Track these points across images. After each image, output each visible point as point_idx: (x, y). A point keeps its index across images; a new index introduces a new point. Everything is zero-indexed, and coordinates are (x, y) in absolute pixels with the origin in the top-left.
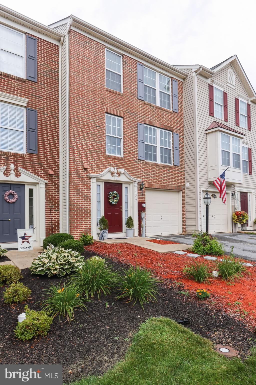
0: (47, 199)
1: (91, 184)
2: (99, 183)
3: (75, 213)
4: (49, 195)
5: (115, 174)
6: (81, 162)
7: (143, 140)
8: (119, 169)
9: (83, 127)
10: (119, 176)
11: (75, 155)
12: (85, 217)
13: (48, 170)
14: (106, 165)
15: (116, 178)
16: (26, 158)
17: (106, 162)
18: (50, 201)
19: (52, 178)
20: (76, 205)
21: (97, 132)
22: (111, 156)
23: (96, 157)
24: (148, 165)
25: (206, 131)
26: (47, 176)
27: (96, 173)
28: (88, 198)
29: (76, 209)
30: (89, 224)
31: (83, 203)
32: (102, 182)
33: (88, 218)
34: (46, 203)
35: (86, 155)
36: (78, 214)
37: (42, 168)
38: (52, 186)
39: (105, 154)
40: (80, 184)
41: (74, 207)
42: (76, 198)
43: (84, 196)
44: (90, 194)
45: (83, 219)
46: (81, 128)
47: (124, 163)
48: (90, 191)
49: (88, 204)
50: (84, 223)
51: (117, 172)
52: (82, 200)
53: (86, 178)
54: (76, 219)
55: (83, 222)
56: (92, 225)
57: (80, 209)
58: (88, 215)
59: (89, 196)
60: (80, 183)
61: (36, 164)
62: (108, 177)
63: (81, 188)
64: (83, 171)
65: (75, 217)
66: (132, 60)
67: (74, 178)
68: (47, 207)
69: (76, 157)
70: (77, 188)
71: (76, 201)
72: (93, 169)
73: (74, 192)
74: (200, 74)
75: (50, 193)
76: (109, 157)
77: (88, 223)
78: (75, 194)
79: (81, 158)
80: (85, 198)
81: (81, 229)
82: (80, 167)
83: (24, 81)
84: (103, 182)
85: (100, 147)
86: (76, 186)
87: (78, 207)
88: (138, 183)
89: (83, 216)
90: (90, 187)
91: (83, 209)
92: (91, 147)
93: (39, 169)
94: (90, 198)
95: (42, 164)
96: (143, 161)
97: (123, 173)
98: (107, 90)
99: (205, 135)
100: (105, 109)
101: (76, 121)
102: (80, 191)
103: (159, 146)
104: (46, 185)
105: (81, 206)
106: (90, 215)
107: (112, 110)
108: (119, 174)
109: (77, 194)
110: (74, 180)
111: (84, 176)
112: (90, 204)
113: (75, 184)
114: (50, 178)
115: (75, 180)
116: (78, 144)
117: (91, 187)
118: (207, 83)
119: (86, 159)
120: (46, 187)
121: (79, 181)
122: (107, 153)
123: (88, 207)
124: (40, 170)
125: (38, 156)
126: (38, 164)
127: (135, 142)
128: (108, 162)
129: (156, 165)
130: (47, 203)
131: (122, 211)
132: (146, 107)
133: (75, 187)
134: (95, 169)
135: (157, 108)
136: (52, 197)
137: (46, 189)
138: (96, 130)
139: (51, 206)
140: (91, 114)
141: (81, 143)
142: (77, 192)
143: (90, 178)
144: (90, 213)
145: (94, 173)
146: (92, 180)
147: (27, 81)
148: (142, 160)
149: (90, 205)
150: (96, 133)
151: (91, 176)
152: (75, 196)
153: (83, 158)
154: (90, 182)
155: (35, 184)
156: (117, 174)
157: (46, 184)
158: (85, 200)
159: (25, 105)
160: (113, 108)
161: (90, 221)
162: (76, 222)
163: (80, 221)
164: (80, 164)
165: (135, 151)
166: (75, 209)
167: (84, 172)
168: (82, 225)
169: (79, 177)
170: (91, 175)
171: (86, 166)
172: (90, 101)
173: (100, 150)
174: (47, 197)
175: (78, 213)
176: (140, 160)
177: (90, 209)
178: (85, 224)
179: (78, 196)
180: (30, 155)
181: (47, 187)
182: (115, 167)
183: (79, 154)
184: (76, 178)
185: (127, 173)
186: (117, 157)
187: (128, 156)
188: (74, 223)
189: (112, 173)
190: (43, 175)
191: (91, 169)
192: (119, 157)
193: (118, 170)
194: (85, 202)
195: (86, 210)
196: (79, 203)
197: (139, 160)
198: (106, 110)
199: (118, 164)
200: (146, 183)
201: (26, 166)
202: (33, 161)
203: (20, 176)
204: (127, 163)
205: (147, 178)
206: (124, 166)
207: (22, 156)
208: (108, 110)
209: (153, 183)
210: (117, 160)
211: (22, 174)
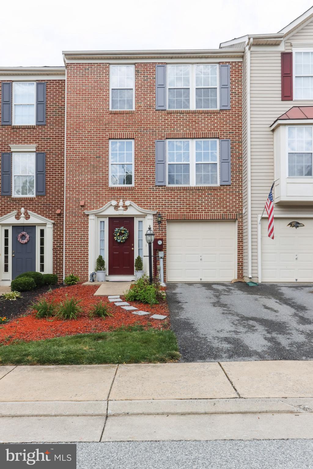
0: (55, 239)
1: (89, 221)
2: (102, 219)
3: (70, 253)
4: (57, 235)
5: (121, 208)
6: (77, 199)
7: (163, 161)
8: (126, 201)
9: (80, 161)
10: (127, 209)
11: (71, 192)
12: (81, 257)
13: (56, 210)
14: (109, 199)
15: (121, 212)
16: (35, 201)
17: (109, 195)
18: (58, 241)
19: (60, 218)
20: (71, 245)
21: (97, 163)
22: (115, 187)
23: (95, 191)
24: (171, 190)
25: (271, 126)
26: (55, 216)
27: (96, 209)
28: (85, 237)
29: (71, 249)
30: (86, 265)
31: (80, 242)
32: (106, 217)
33: (85, 258)
34: (53, 242)
35: (84, 191)
36: (74, 254)
37: (50, 208)
38: (60, 225)
39: (108, 186)
40: (76, 223)
41: (69, 247)
42: (71, 237)
43: (81, 235)
44: (88, 233)
45: (79, 259)
46: (78, 163)
47: (134, 193)
48: (88, 229)
49: (85, 243)
50: (80, 264)
51: (124, 205)
52: (79, 239)
53: (82, 215)
54: (71, 259)
55: (79, 262)
56: (89, 266)
57: (76, 249)
58: (85, 255)
59: (86, 235)
60: (76, 221)
61: (45, 205)
62: (111, 212)
63: (77, 227)
64: (80, 208)
65: (70, 257)
66: (147, 65)
67: (70, 217)
68: (55, 246)
69: (72, 195)
70: (73, 227)
71: (72, 241)
72: (92, 205)
73: (69, 231)
75: (58, 233)
76: (113, 189)
77: (86, 263)
78: (70, 233)
79: (78, 195)
80: (81, 237)
81: (77, 270)
82: (76, 205)
84: (108, 218)
85: (101, 179)
86: (71, 225)
87: (74, 246)
88: (154, 215)
89: (80, 255)
90: (88, 225)
91: (80, 249)
92: (89, 182)
93: (47, 210)
94: (88, 237)
95: (50, 204)
96: (163, 187)
97: (130, 205)
98: (110, 114)
99: (271, 133)
100: (108, 135)
101: (72, 157)
102: (77, 230)
103: (193, 163)
104: (54, 225)
105: (76, 245)
106: (88, 255)
107: (117, 135)
109: (73, 233)
110: (69, 219)
111: (81, 213)
112: (88, 243)
113: (71, 223)
114: (58, 218)
115: (71, 219)
116: (74, 181)
118: (276, 52)
119: (83, 195)
120: (53, 227)
121: (75, 219)
122: (111, 185)
123: (85, 247)
124: (48, 210)
125: (46, 197)
126: (46, 205)
127: (151, 165)
128: (111, 195)
130: (55, 243)
131: (133, 251)
132: (169, 116)
133: (70, 226)
134: (95, 204)
136: (59, 237)
137: (54, 229)
138: (96, 161)
139: (58, 245)
140: (90, 145)
141: (77, 179)
142: (73, 231)
143: (88, 215)
144: (88, 252)
145: (94, 209)
146: (90, 217)
147: (37, 127)
148: (162, 186)
149: (88, 245)
150: (96, 165)
151: (87, 213)
152: (70, 235)
153: (79, 195)
154: (88, 219)
156: (123, 207)
158: (82, 239)
159: (35, 150)
160: (119, 131)
161: (88, 261)
162: (71, 262)
163: (75, 261)
164: (76, 201)
165: (150, 177)
166: (70, 249)
167: (81, 209)
168: (77, 265)
169: (75, 215)
171: (82, 203)
172: (89, 132)
173: (101, 183)
174: (54, 237)
175: (73, 253)
176: (159, 186)
177: (87, 248)
178: (82, 265)
179: (74, 235)
180: (39, 197)
181: (55, 227)
182: (121, 199)
183: (75, 191)
184: (72, 217)
185: (135, 205)
186: (123, 187)
187: (139, 184)
188: (69, 263)
189: (116, 207)
190: (51, 216)
191: (89, 206)
192: (125, 187)
193: (124, 203)
194: (82, 241)
195: (83, 249)
196: (75, 243)
197: (156, 186)
198: (110, 136)
199: (125, 195)
200: (167, 215)
201: (35, 208)
202: (42, 203)
203: (29, 218)
204: (138, 193)
205: (170, 207)
206: (133, 197)
207: (31, 199)
208: (111, 135)
209: (179, 213)
210: (123, 190)
211: (31, 216)
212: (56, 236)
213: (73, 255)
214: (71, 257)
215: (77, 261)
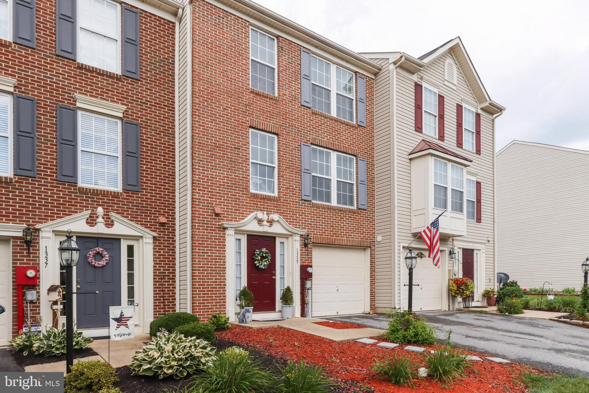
0: (157, 261)
1: (227, 237)
2: (239, 237)
3: (200, 282)
4: (159, 255)
5: (265, 223)
6: (210, 203)
7: (309, 170)
8: (270, 214)
9: (214, 149)
10: (271, 225)
11: (201, 192)
12: (216, 288)
13: (158, 217)
14: (251, 209)
15: (265, 229)
16: (123, 198)
17: (251, 203)
18: (161, 264)
19: (163, 229)
20: (202, 270)
21: (236, 156)
22: (259, 194)
23: (234, 195)
24: (317, 207)
25: (409, 154)
26: (156, 225)
27: (235, 221)
28: (221, 259)
29: (203, 276)
30: (222, 299)
31: (214, 266)
32: (244, 234)
33: (222, 290)
34: (154, 267)
35: (219, 193)
36: (206, 284)
37: (147, 213)
38: (163, 240)
39: (249, 192)
40: (208, 238)
41: (199, 273)
42: (202, 259)
43: (215, 256)
44: (224, 254)
45: (213, 291)
46: (210, 151)
47: (279, 205)
48: (224, 248)
49: (221, 268)
50: (214, 298)
51: (268, 219)
52: (212, 262)
53: (217, 228)
54: (202, 291)
55: (214, 296)
56: (227, 300)
57: (208, 276)
58: (221, 285)
59: (223, 257)
60: (208, 235)
61: (139, 206)
62: (254, 227)
63: (210, 244)
64: (214, 217)
65: (200, 288)
66: (292, 45)
67: (200, 229)
68: (156, 273)
69: (202, 196)
70: (204, 244)
71: (203, 264)
72: (229, 215)
73: (199, 249)
74: (401, 67)
75: (160, 252)
76: (255, 196)
77: (222, 298)
78: (200, 253)
79: (210, 198)
80: (216, 259)
81: (210, 307)
82: (208, 212)
83: (118, 79)
84: (246, 236)
85: (241, 180)
86: (202, 241)
87: (206, 272)
88: (301, 236)
89: (214, 286)
90: (224, 242)
91: (214, 276)
92: (225, 181)
93: (142, 216)
94: (224, 259)
95: (148, 207)
96: (309, 203)
97: (278, 221)
98: (252, 92)
99: (409, 161)
100: (248, 121)
101: (202, 140)
102: (209, 248)
103: (334, 178)
104: (154, 240)
105: (209, 272)
106: (225, 285)
107: (260, 123)
108: (271, 222)
109: (204, 253)
110: (198, 232)
111: (216, 225)
112: (225, 268)
113: (201, 238)
114: (160, 229)
115: (201, 232)
116: (206, 176)
117: (227, 243)
118: (411, 80)
119: (218, 199)
120: (154, 243)
121: (207, 232)
122: (252, 190)
123: (221, 273)
124: (145, 216)
125: (141, 195)
126: (142, 207)
127: (297, 172)
128: (253, 204)
129: (330, 208)
130: (156, 267)
131: (275, 280)
132: (314, 118)
133: (200, 242)
134: (233, 214)
135: (332, 119)
136: (163, 258)
137: (154, 246)
138: (234, 153)
139: (162, 271)
140: (226, 129)
141: (210, 174)
142: (204, 250)
143: (225, 229)
144: (224, 282)
145: (232, 220)
146: (227, 232)
147: (123, 79)
148: (308, 201)
149: (224, 271)
150: (234, 159)
151: (225, 226)
152: (201, 256)
153: (213, 198)
154: (225, 234)
155: (137, 238)
156: (267, 222)
157: (154, 238)
158: (217, 262)
159: (121, 115)
160: (262, 120)
161: (225, 293)
162: (201, 295)
163: (208, 294)
164: (208, 206)
165: (296, 187)
166: (200, 276)
167: (214, 219)
168: (211, 300)
169: (207, 227)
170: (226, 224)
171: (218, 210)
172: (225, 109)
173: (241, 185)
174: (155, 258)
175: (205, 282)
176: (305, 200)
177: (224, 276)
178: (217, 300)
179: (206, 257)
180: (129, 193)
181: (156, 243)
182: (265, 211)
183: (207, 191)
184: (202, 229)
185: (283, 221)
186: (268, 196)
187: (285, 195)
188: (199, 297)
189: (260, 221)
190: (150, 225)
191: (226, 215)
192: (270, 196)
193: (269, 216)
194: (216, 265)
195: (218, 277)
196: (207, 267)
197: (302, 200)
198: (251, 123)
199: (270, 206)
200: (313, 237)
201: (122, 210)
202: (134, 203)
203: (113, 225)
204: (283, 205)
205: (315, 228)
206: (278, 210)
207: (116, 195)
208: (253, 122)
209: (324, 236)
210: (268, 200)
211: (115, 223)
212: (157, 256)
213: (204, 285)
214: (203, 288)
215: (211, 294)
